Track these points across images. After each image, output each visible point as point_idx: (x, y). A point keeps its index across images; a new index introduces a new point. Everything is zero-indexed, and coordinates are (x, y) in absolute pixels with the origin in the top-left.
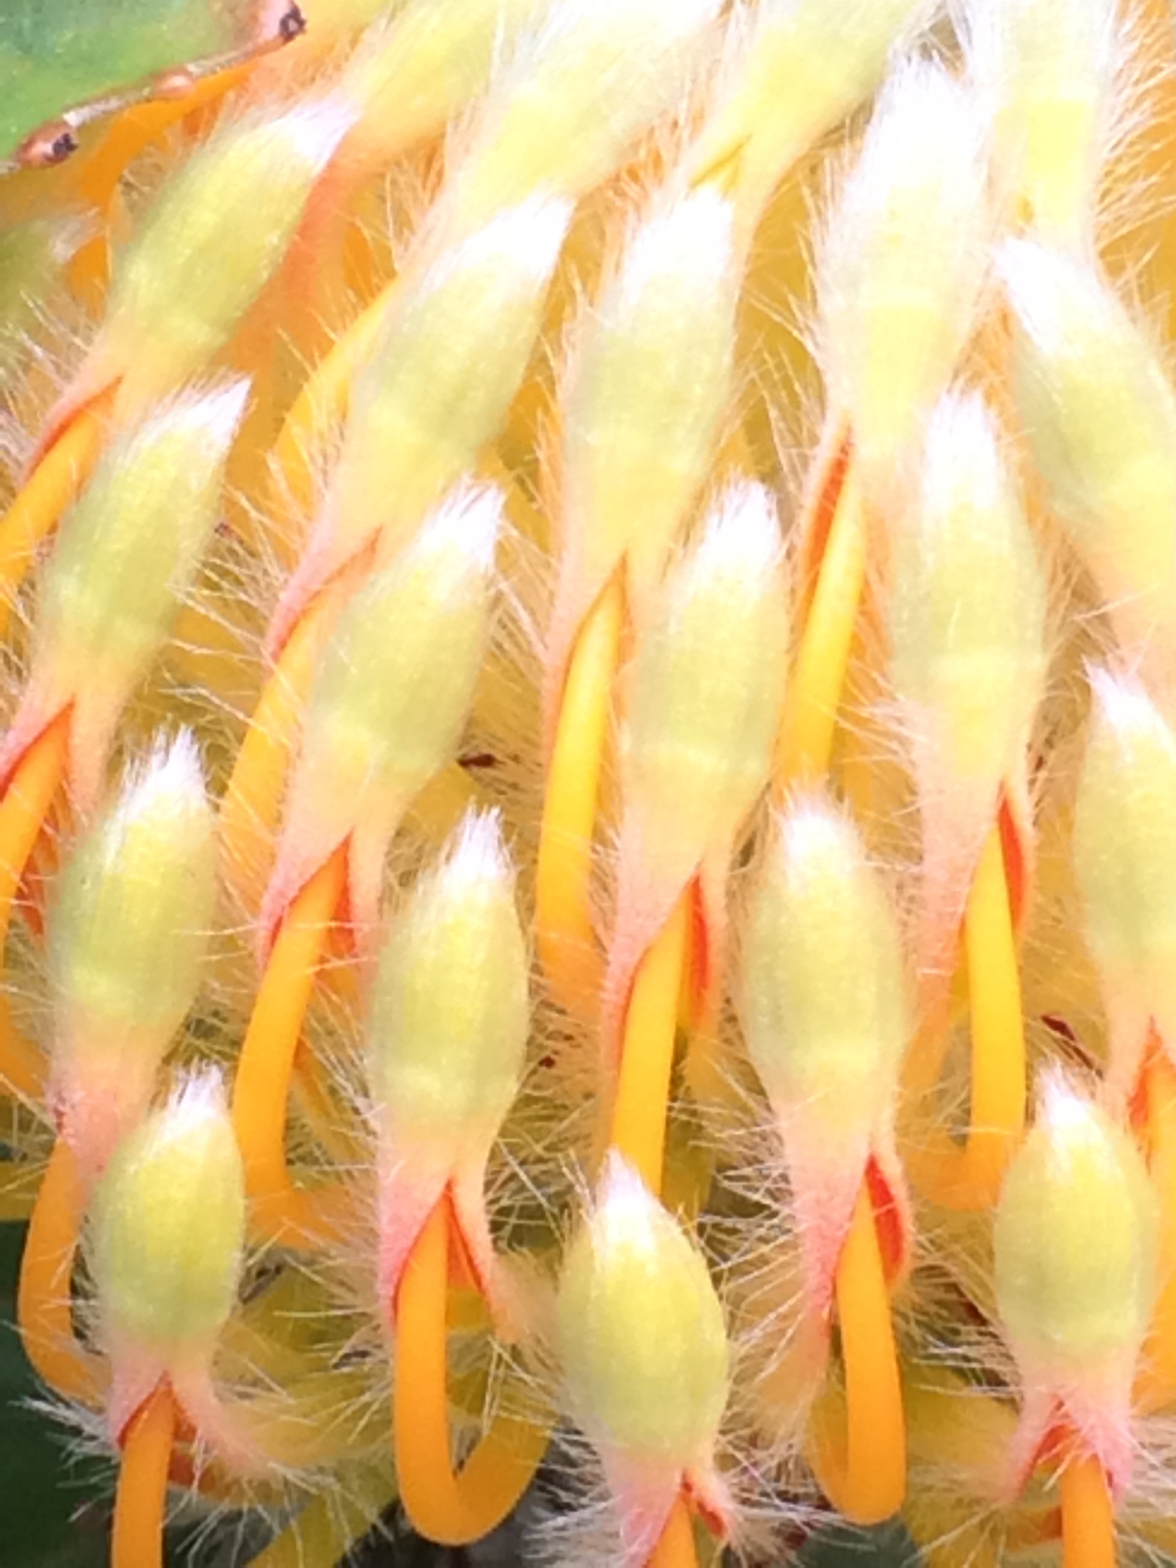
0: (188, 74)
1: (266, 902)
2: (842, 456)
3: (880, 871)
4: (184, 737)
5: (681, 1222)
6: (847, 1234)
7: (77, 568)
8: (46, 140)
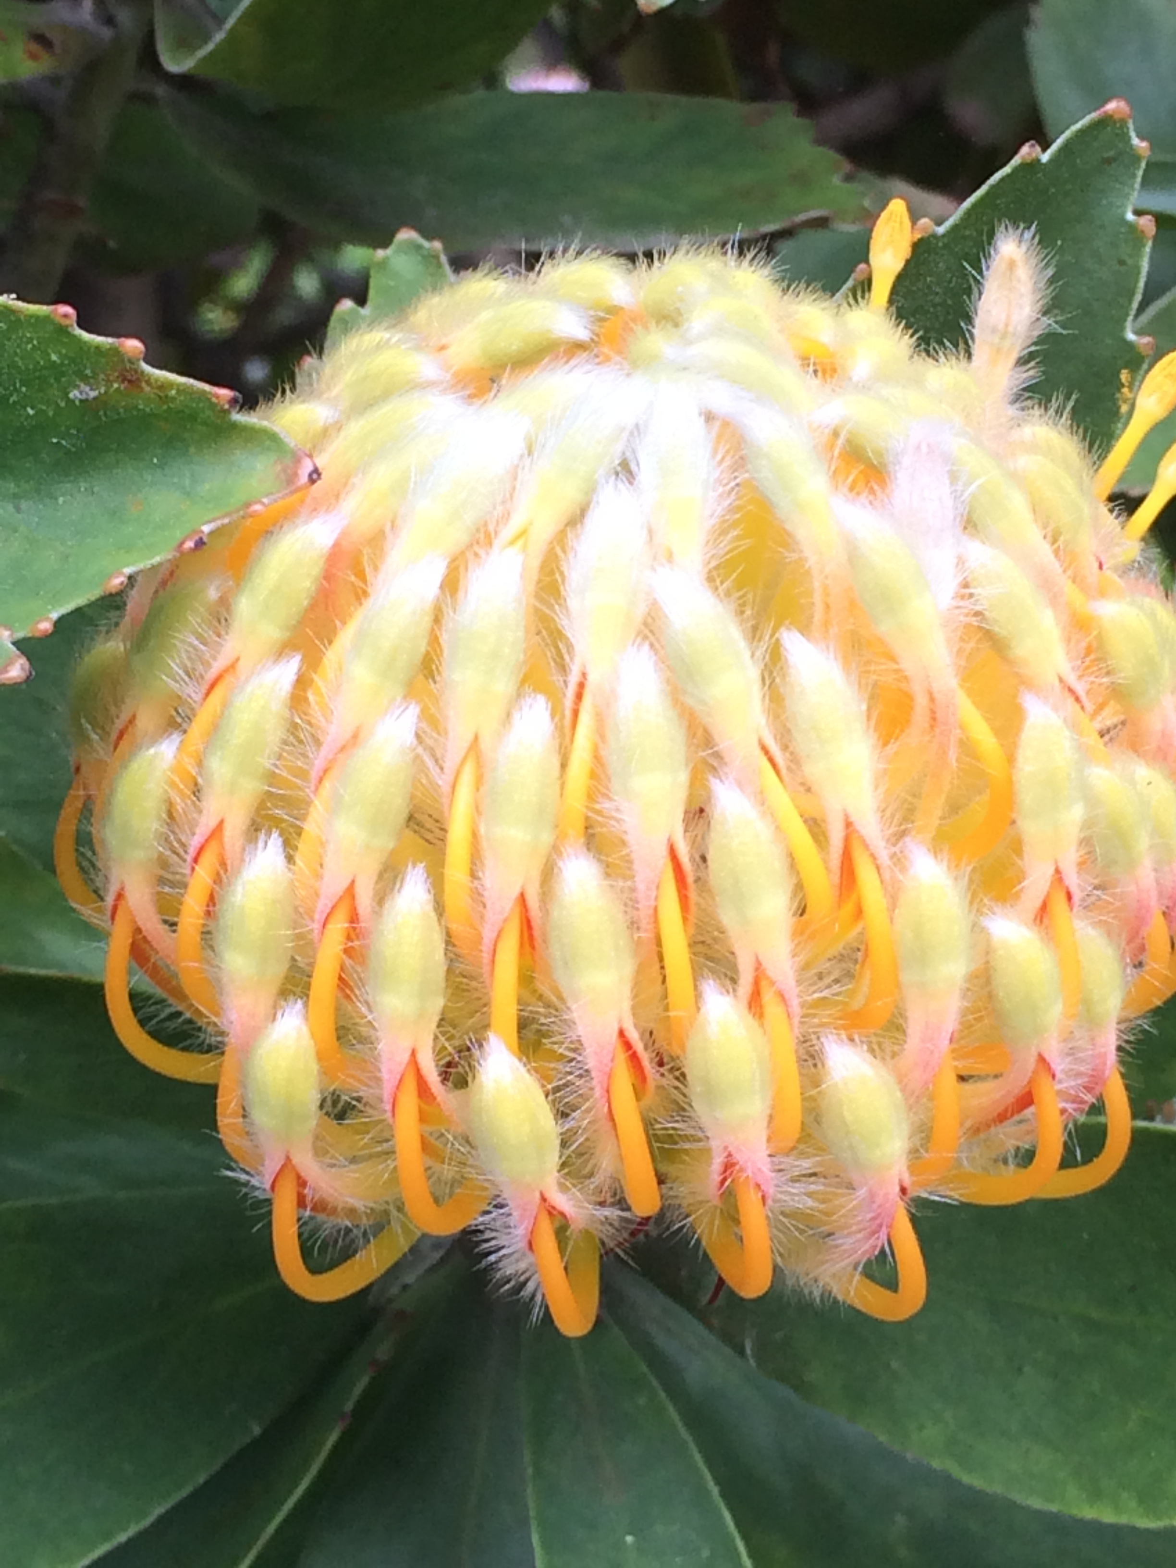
0: (263, 504)
1: (317, 916)
2: (583, 679)
3: (612, 886)
4: (275, 835)
5: (525, 1065)
6: (611, 1070)
7: (219, 753)
8: (191, 540)
